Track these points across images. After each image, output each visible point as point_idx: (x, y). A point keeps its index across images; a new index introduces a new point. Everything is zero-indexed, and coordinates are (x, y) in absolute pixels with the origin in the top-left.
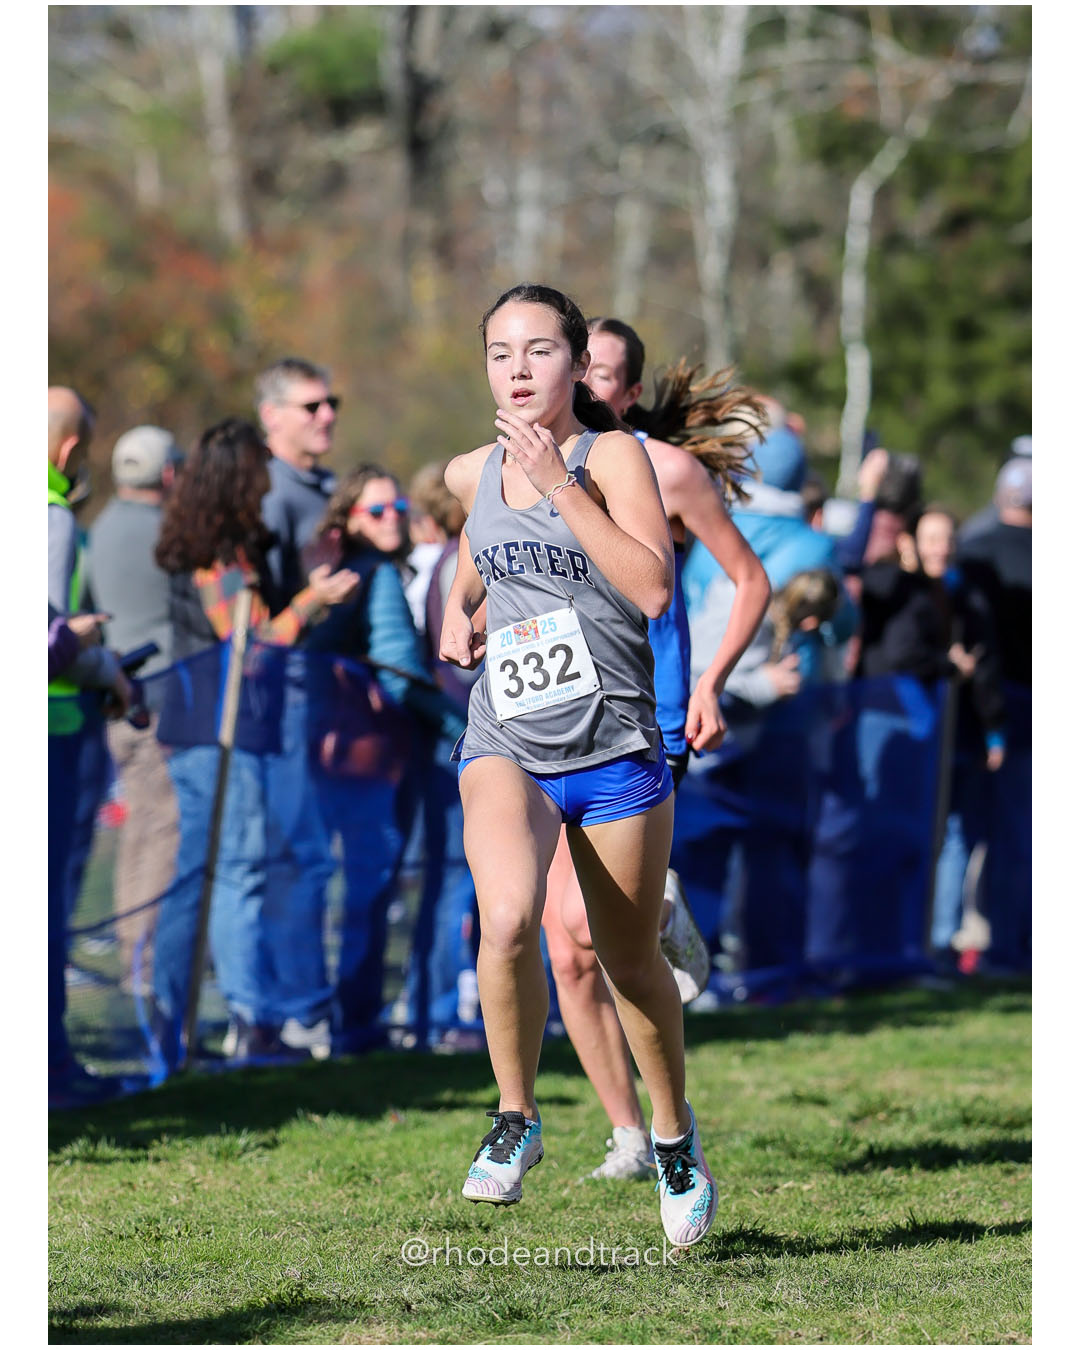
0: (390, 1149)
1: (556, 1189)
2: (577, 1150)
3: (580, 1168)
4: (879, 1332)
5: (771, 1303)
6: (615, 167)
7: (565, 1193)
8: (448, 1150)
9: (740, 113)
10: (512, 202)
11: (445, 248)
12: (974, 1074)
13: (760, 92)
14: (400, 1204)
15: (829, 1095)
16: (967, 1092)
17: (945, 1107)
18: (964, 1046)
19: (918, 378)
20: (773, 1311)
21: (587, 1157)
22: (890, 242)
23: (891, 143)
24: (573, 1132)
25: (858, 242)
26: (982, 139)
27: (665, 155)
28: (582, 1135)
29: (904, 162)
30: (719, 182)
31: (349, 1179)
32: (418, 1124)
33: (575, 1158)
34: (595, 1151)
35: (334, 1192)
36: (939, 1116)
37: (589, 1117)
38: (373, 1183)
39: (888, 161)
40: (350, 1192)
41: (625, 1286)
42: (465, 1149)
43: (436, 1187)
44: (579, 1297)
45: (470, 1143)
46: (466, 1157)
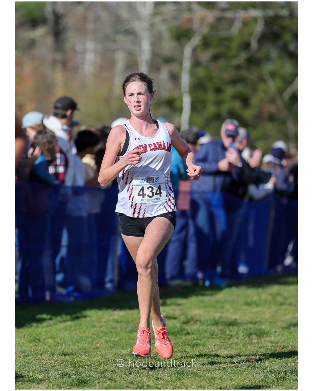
0: (46, 332)
1: (95, 344)
2: (102, 332)
3: (103, 337)
4: (191, 387)
5: (159, 378)
6: (115, 41)
7: (98, 345)
8: (64, 332)
9: (152, 25)
10: (84, 51)
11: (65, 64)
12: (220, 310)
13: (158, 19)
14: (49, 348)
15: (176, 316)
16: (217, 316)
17: (211, 320)
18: (217, 302)
19: (204, 104)
20: (159, 380)
21: (104, 334)
22: (196, 63)
23: (196, 34)
24: (101, 327)
25: (187, 64)
26: (223, 34)
27: (130, 38)
28: (103, 328)
29: (201, 41)
30: (146, 46)
31: (34, 340)
32: (54, 324)
33: (101, 334)
34: (107, 332)
35: (29, 344)
36: (209, 322)
37: (105, 322)
38: (41, 342)
39: (196, 41)
40: (34, 344)
41: (116, 373)
42: (68, 332)
43: (60, 343)
44: (102, 376)
45: (70, 330)
46: (69, 334)
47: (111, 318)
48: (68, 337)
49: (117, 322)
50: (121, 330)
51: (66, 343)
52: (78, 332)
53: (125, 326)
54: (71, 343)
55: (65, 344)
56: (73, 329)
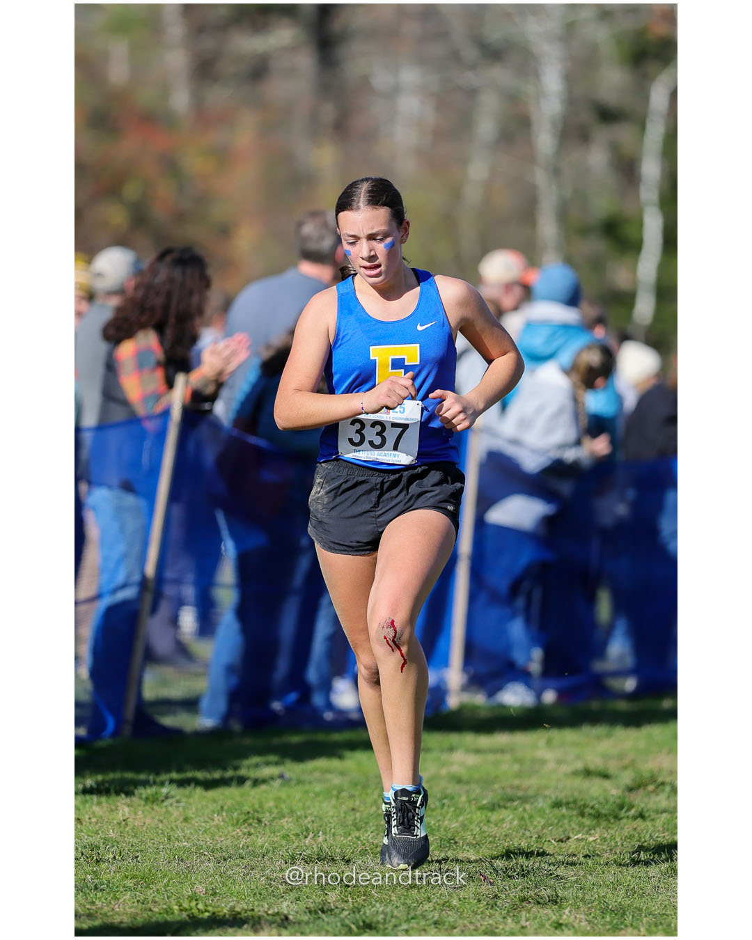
0: (277, 800)
8: (322, 802)
9: (570, 28)
10: (395, 92)
14: (283, 841)
15: (611, 771)
25: (656, 129)
31: (245, 821)
35: (234, 831)
38: (263, 825)
40: (246, 831)
41: (451, 908)
42: (334, 801)
43: (311, 828)
44: (416, 915)
45: (338, 797)
46: (335, 807)
47: (444, 772)
48: (332, 817)
49: (459, 781)
50: (470, 802)
51: (328, 829)
52: (357, 803)
53: (478, 791)
54: (340, 831)
55: (325, 833)
56: (344, 794)
